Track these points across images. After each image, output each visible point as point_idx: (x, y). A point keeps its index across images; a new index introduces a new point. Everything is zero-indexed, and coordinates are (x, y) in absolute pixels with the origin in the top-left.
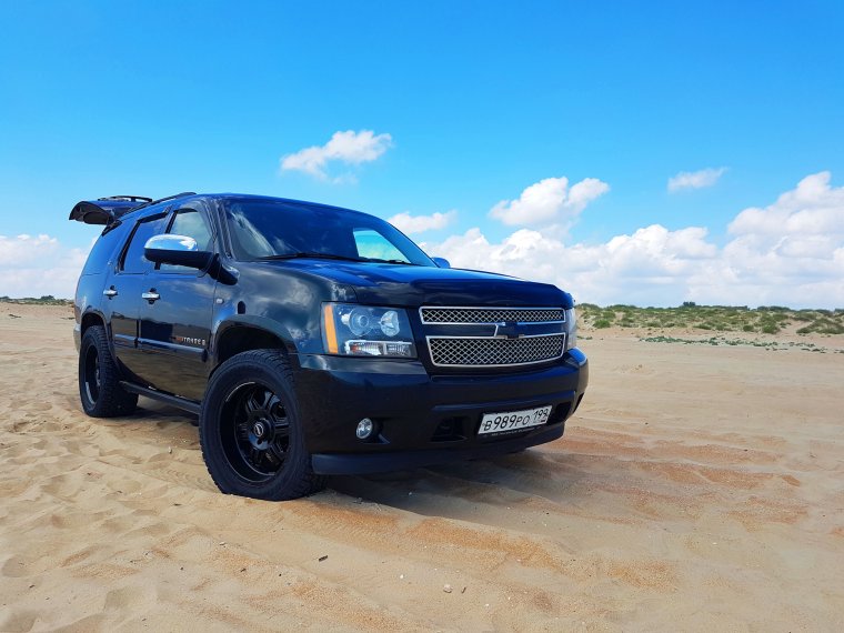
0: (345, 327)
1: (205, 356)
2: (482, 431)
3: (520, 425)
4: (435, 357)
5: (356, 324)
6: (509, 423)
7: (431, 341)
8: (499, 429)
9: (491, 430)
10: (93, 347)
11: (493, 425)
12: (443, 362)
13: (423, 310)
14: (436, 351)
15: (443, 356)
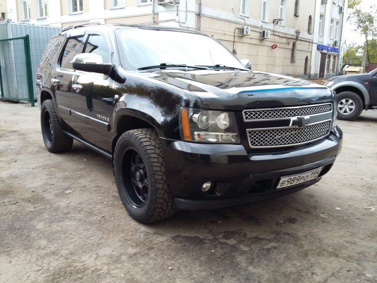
0: (195, 123)
1: (109, 127)
2: (279, 187)
3: (302, 181)
4: (251, 142)
5: (202, 121)
6: (296, 181)
7: (250, 133)
8: (289, 185)
9: (285, 186)
10: (47, 112)
11: (286, 183)
12: (256, 145)
13: (245, 113)
14: (252, 138)
15: (257, 141)
